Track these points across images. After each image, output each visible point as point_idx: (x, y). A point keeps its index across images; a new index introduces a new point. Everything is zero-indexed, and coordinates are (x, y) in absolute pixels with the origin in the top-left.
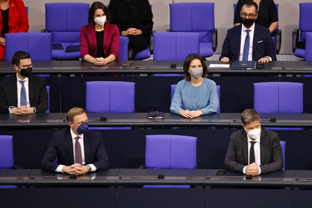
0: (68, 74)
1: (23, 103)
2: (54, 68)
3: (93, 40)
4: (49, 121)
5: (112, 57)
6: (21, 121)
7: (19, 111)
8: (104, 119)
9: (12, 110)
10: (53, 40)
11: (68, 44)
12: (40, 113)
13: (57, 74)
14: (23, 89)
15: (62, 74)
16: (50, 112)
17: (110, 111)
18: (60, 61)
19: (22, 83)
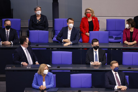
0: (115, 49)
1: (96, 60)
2: (110, 46)
4: (106, 68)
5: (135, 42)
6: (96, 68)
7: (95, 63)
8: (130, 68)
9: (92, 63)
10: (109, 35)
11: (116, 36)
12: (103, 65)
13: (111, 48)
14: (96, 55)
15: (113, 48)
16: (107, 64)
17: (132, 65)
18: (112, 43)
19: (96, 52)
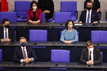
0: (23, 27)
1: (6, 37)
2: (18, 25)
3: (32, 15)
4: (15, 44)
5: (39, 21)
6: (5, 44)
7: (4, 40)
8: (36, 44)
9: (2, 40)
10: (17, 15)
11: (23, 16)
12: (12, 41)
13: (18, 27)
14: (6, 32)
15: (20, 27)
16: (16, 41)
17: (38, 41)
18: (20, 22)
19: (6, 30)
